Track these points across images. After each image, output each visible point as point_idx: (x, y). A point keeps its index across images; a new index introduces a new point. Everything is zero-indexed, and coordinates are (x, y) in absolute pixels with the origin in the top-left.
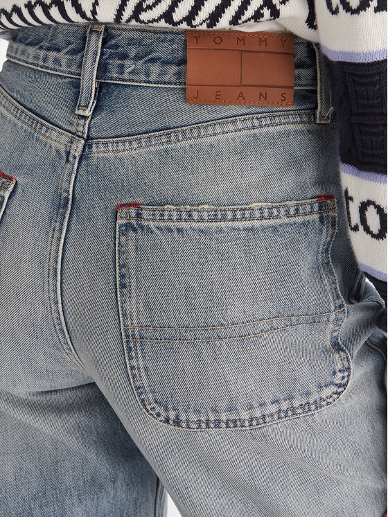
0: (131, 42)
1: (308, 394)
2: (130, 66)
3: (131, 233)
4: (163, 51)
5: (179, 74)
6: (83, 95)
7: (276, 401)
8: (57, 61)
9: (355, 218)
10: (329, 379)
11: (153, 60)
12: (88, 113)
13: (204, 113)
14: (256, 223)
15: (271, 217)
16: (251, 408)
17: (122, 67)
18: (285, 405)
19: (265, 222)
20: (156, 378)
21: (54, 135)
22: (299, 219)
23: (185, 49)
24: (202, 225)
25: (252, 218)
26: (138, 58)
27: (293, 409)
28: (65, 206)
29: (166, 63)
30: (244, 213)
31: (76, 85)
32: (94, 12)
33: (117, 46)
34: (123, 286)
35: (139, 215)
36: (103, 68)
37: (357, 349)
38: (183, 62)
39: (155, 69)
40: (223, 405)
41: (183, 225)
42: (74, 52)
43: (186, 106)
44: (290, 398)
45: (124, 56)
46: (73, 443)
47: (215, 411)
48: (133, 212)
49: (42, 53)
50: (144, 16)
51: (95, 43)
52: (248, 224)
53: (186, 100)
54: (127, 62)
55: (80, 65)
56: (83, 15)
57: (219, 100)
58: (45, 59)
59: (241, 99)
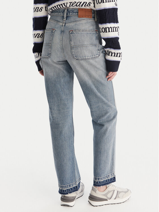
0: (71, 10)
1: (95, 55)
2: (71, 13)
3: (72, 34)
4: (75, 11)
5: (77, 14)
6: (64, 18)
7: (91, 56)
8: (60, 14)
9: (101, 31)
10: (98, 54)
11: (74, 12)
12: (65, 20)
13: (81, 19)
14: (88, 32)
15: (90, 31)
16: (87, 57)
17: (70, 14)
18: (92, 57)
19: (89, 32)
20: (75, 53)
21: (60, 23)
22: (93, 32)
23: (78, 11)
24: (81, 32)
25: (87, 31)
26: (72, 12)
27: (93, 58)
28: (62, 32)
29: (75, 13)
30: (86, 31)
31: (63, 17)
32: (67, 5)
33: (69, 11)
34: (71, 41)
35: (73, 32)
36: (67, 14)
37: (101, 51)
38: (78, 12)
39: (74, 13)
40: (84, 56)
41: (79, 32)
42: (63, 12)
43: (78, 18)
44: (93, 56)
45: (70, 12)
46: (62, 69)
47: (83, 57)
48: (72, 31)
49: (58, 13)
50: (73, 5)
51: (66, 11)
52: (87, 32)
53: (78, 17)
54: (70, 13)
55: (64, 14)
56: (65, 6)
57: (83, 17)
58: (58, 14)
59: (85, 17)
